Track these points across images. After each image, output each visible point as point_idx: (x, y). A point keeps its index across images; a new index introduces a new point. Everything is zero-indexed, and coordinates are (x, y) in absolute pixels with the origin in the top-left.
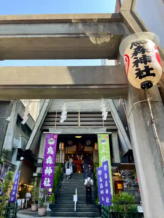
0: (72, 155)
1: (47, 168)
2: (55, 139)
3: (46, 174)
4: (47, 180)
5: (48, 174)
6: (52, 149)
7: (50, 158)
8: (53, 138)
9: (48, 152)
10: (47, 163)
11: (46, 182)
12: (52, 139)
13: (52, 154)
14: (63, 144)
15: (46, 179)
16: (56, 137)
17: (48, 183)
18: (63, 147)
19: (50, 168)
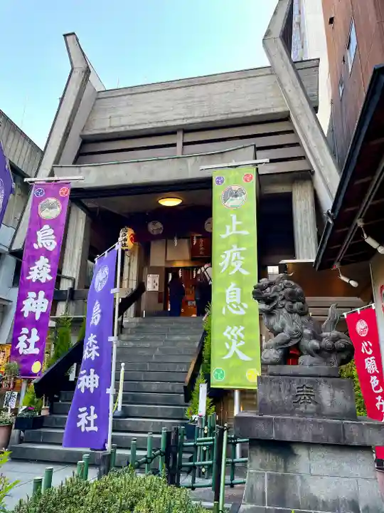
0: (180, 271)
1: (32, 294)
2: (62, 199)
3: (26, 315)
4: (29, 336)
5: (32, 314)
6: (51, 231)
7: (43, 261)
8: (56, 195)
9: (37, 243)
10: (34, 281)
11: (26, 342)
12: (52, 200)
13: (51, 248)
14: (130, 232)
15: (25, 330)
16: (65, 192)
17: (32, 346)
18: (128, 239)
19: (42, 294)
